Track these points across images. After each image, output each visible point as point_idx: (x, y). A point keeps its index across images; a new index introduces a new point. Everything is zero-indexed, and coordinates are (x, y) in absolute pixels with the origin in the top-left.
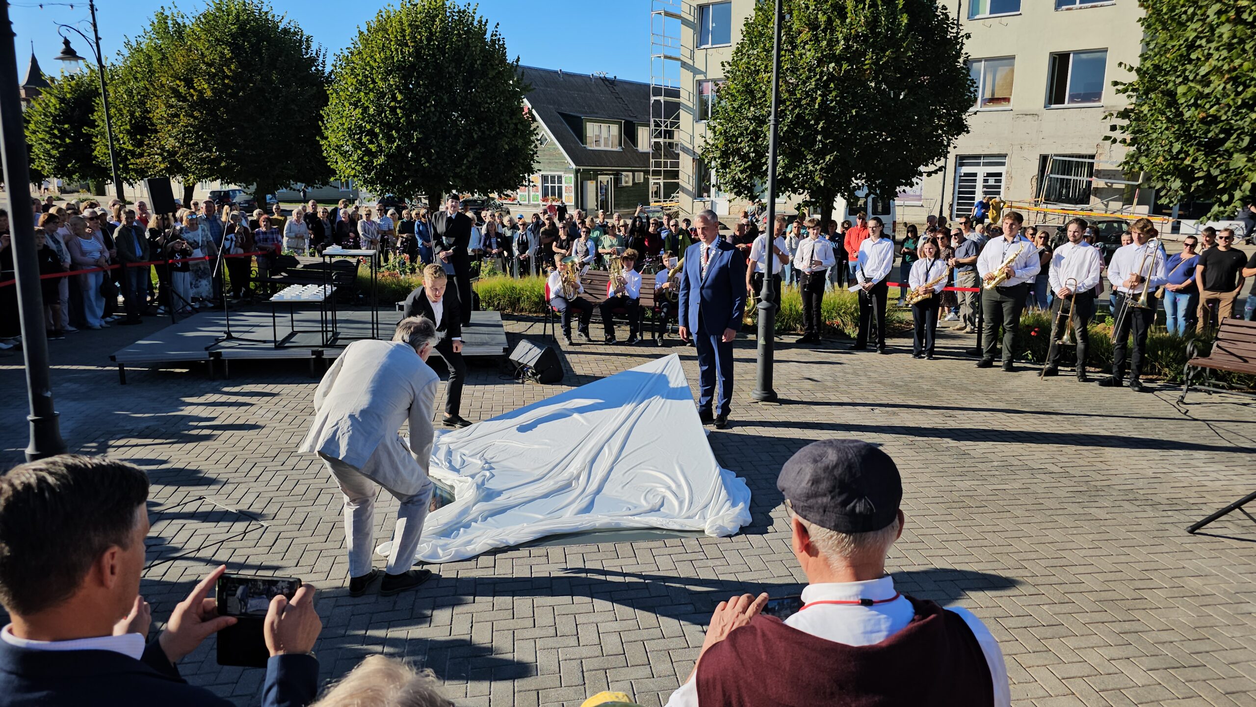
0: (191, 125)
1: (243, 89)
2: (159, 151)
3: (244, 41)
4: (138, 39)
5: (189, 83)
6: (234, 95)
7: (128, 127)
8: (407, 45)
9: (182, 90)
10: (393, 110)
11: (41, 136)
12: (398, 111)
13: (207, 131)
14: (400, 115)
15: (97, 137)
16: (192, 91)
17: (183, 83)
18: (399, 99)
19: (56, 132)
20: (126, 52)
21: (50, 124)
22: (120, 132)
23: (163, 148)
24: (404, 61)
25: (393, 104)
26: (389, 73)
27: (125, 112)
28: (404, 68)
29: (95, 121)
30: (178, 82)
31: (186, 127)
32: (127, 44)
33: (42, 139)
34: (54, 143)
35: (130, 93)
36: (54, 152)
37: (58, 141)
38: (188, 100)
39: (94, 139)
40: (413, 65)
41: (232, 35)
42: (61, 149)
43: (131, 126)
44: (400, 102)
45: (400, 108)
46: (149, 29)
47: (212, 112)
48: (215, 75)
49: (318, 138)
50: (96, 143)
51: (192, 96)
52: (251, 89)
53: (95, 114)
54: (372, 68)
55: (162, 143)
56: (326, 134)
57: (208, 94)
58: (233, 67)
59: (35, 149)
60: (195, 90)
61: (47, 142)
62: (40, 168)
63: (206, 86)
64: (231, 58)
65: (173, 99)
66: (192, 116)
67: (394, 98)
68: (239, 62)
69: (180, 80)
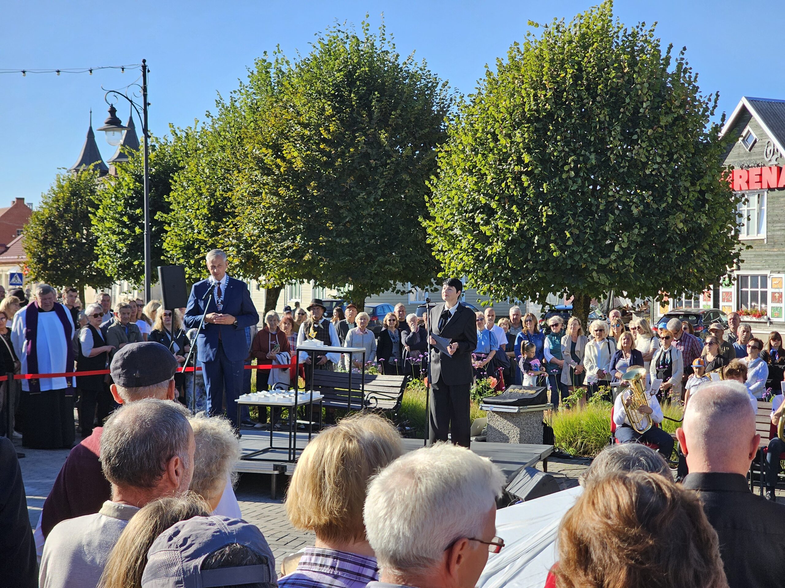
0: (274, 206)
1: (342, 155)
2: (234, 241)
3: (350, 92)
4: (234, 95)
5: (277, 149)
6: (328, 165)
7: (205, 211)
8: (544, 88)
9: (268, 160)
10: (517, 178)
11: (108, 225)
12: (524, 178)
13: (293, 213)
14: (526, 184)
15: (169, 225)
16: (278, 160)
17: (270, 151)
18: (526, 161)
19: (125, 219)
20: (216, 113)
21: (120, 209)
22: (196, 217)
23: (239, 237)
24: (537, 111)
25: (517, 168)
26: (516, 125)
27: (204, 191)
28: (538, 120)
29: (170, 204)
30: (264, 150)
31: (269, 208)
32: (218, 103)
33: (110, 229)
34: (122, 233)
35: (213, 165)
36: (120, 246)
37: (125, 231)
38: (273, 173)
39: (166, 228)
40: (550, 115)
41: (337, 86)
42: (129, 242)
43: (209, 210)
44: (527, 166)
45: (527, 173)
46: (247, 82)
47: (301, 187)
48: (310, 138)
49: (420, 219)
50: (166, 232)
51: (278, 167)
52: (352, 156)
53: (171, 194)
54: (496, 121)
55: (240, 230)
56: (432, 212)
57: (299, 164)
58: (332, 128)
59: (100, 243)
60: (283, 159)
61: (114, 233)
62: (103, 267)
63: (296, 154)
64: (333, 116)
65: (256, 173)
66: (277, 194)
67: (520, 161)
68: (342, 121)
69: (268, 147)
